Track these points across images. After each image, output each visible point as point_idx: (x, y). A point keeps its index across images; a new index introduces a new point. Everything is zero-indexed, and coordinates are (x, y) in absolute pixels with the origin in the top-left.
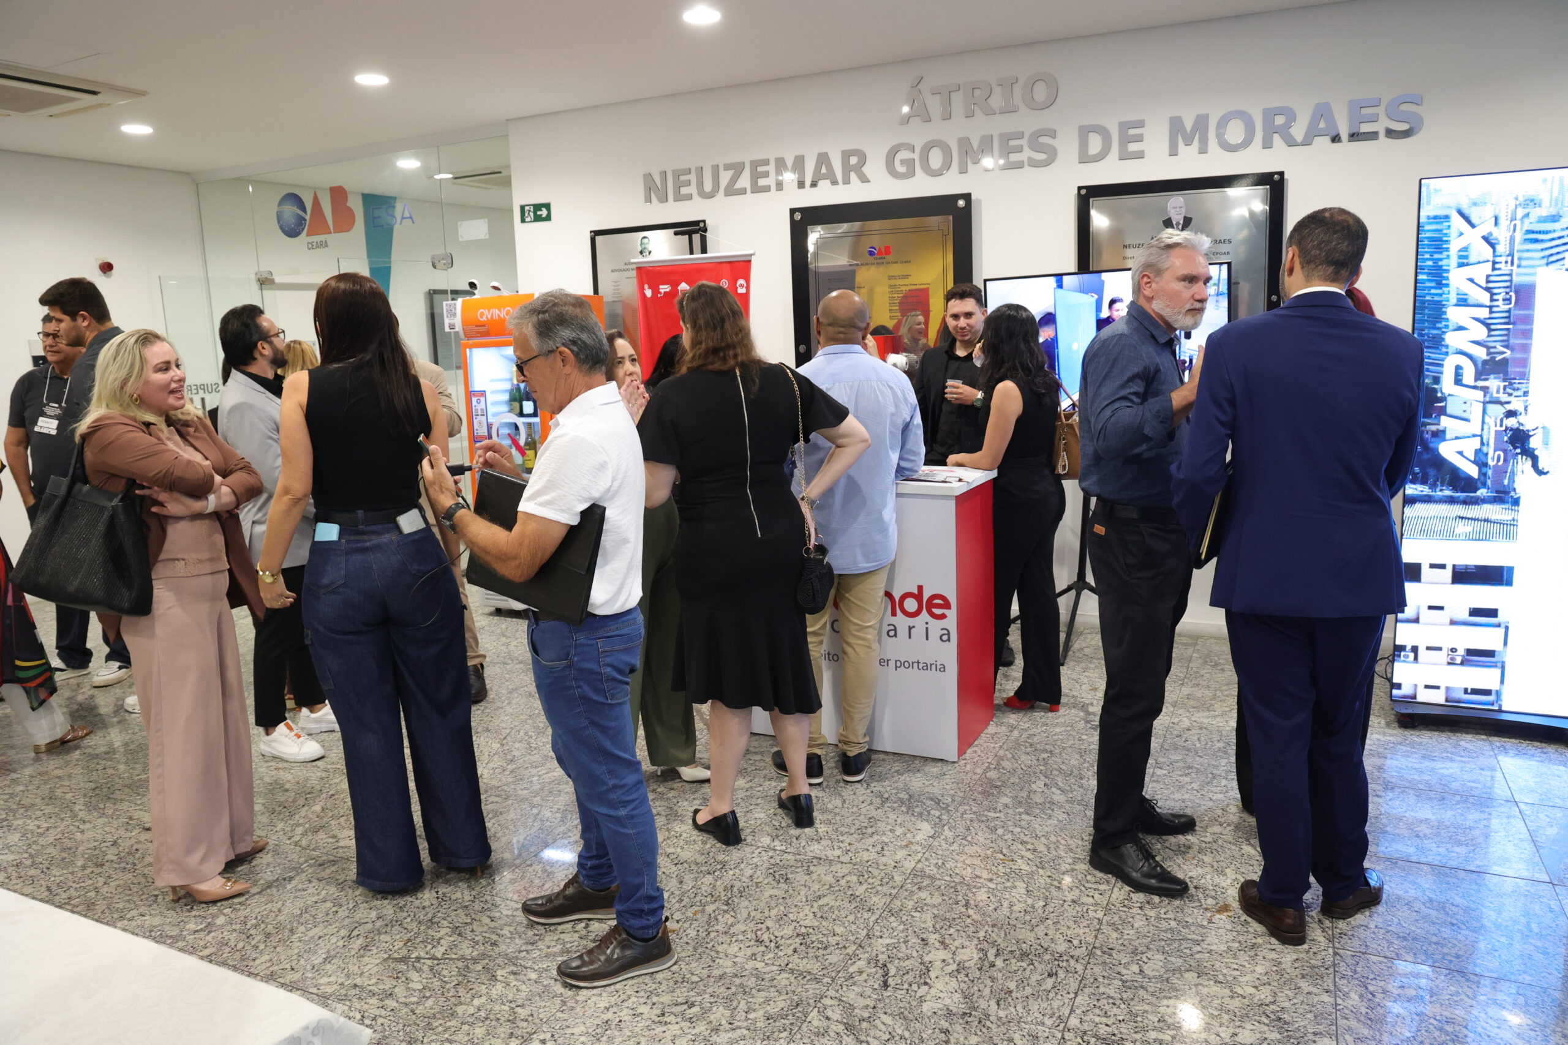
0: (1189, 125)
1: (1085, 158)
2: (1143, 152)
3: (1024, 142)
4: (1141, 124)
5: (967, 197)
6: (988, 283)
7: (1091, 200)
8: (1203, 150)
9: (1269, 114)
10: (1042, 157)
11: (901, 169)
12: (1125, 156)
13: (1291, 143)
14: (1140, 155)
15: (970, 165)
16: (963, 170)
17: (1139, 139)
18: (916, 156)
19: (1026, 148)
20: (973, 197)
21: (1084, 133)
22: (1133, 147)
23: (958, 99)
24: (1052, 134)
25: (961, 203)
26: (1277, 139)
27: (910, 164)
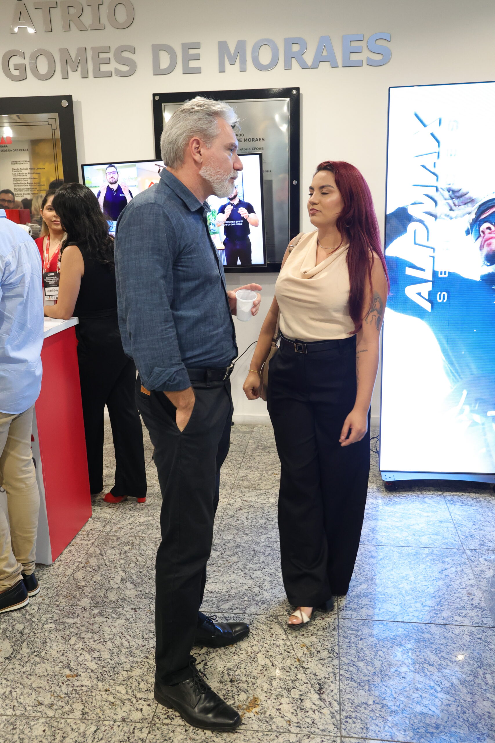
0: (232, 48)
1: (158, 72)
2: (200, 68)
3: (111, 55)
4: (197, 46)
5: (69, 98)
6: (85, 167)
7: (163, 104)
8: (243, 70)
9: (290, 42)
10: (125, 68)
11: (16, 73)
12: (188, 71)
13: (305, 67)
14: (197, 71)
15: (70, 73)
16: (65, 77)
17: (197, 58)
18: (27, 62)
19: (113, 61)
20: (74, 99)
21: (157, 49)
22: (193, 64)
23: (57, 14)
24: (132, 50)
25: (65, 103)
26: (294, 63)
27: (21, 68)
